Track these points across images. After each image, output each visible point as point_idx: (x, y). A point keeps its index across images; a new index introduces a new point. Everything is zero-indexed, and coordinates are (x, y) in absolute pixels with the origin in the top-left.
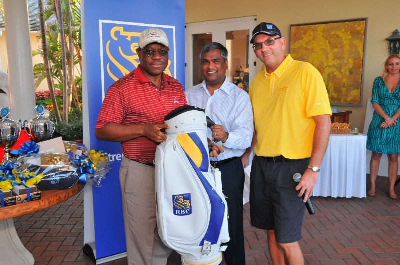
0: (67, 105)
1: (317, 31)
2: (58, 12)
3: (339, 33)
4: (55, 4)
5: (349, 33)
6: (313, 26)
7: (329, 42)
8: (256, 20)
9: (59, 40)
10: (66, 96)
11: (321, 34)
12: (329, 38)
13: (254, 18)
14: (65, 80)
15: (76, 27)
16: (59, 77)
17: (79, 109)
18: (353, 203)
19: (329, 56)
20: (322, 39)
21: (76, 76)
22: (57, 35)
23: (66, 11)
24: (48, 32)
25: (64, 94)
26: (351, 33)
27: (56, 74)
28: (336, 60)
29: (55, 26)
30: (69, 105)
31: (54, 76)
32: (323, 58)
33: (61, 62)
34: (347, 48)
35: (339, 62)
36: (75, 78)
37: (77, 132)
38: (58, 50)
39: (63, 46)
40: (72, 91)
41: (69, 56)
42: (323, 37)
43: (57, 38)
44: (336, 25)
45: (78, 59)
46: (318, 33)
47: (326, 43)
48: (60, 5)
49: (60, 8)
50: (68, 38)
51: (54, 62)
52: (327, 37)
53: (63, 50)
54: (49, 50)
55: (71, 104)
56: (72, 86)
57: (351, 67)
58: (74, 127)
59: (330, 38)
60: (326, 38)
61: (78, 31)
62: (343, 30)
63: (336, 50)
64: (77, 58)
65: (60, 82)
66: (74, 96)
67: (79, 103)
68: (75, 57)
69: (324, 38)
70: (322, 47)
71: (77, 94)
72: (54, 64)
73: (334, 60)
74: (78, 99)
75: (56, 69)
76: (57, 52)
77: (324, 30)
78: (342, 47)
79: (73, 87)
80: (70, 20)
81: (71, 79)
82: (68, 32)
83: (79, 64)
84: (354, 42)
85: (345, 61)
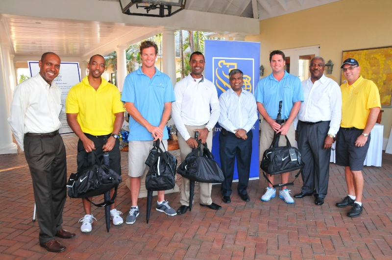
1: (361, 55)
2: (192, 45)
3: (376, 56)
4: (190, 40)
5: (384, 56)
6: (358, 51)
7: (369, 63)
8: (319, 48)
11: (364, 57)
13: (318, 46)
19: (369, 72)
20: (364, 60)
23: (196, 43)
24: (185, 58)
26: (385, 56)
28: (373, 75)
34: (382, 66)
35: (376, 76)
42: (365, 59)
44: (375, 50)
47: (367, 63)
48: (193, 41)
49: (193, 43)
57: (385, 79)
59: (370, 59)
60: (367, 60)
62: (380, 54)
63: (374, 68)
77: (366, 54)
78: (379, 66)
84: (387, 62)
85: (381, 76)
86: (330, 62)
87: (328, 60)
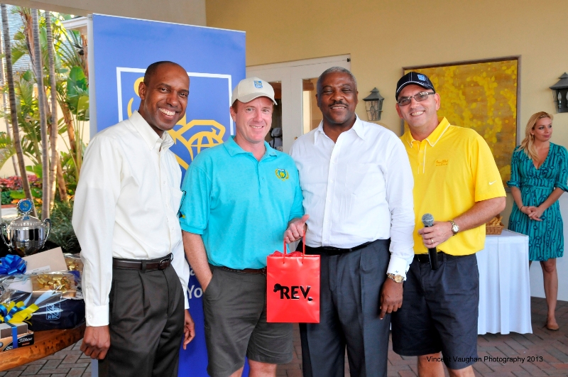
0: (48, 198)
1: (444, 76)
2: (33, 51)
3: (478, 79)
4: (27, 39)
5: (493, 79)
6: (437, 69)
7: (464, 94)
8: (348, 60)
9: (35, 94)
10: (46, 185)
11: (451, 81)
12: (462, 86)
13: (346, 57)
14: (45, 158)
15: (62, 74)
16: (35, 154)
17: (67, 205)
18: (512, 343)
19: (464, 114)
20: (452, 89)
21: (62, 152)
22: (31, 87)
23: (46, 49)
24: (17, 83)
25: (44, 181)
26: (496, 78)
27: (29, 150)
28: (475, 120)
29: (27, 72)
30: (51, 199)
31: (27, 153)
32: (454, 117)
33: (37, 129)
34: (491, 101)
35: (479, 123)
36: (60, 155)
37: (66, 242)
38: (33, 112)
39: (42, 105)
40: (55, 176)
41: (51, 120)
42: (453, 85)
43: (31, 92)
44: (473, 67)
45: (65, 124)
46: (446, 79)
47: (458, 95)
49: (36, 45)
50: (49, 92)
51: (26, 130)
52: (460, 86)
53: (42, 110)
54: (19, 111)
55: (53, 198)
56: (55, 167)
57: (499, 130)
58: (61, 234)
59: (465, 86)
60: (458, 87)
61: (65, 81)
62: (484, 74)
63: (474, 105)
64: (63, 124)
65: (35, 163)
66: (59, 184)
67: (66, 194)
68: (60, 122)
69: (456, 87)
70: (452, 101)
71: (63, 180)
72: (26, 134)
73: (471, 119)
74: (65, 188)
75: (29, 142)
76: (31, 114)
77: (455, 75)
78: (484, 100)
79: (58, 169)
80: (52, 63)
81: (54, 157)
82: (49, 82)
83: (66, 132)
84: (502, 92)
85: (490, 122)
86: (375, 92)
87: (371, 88)
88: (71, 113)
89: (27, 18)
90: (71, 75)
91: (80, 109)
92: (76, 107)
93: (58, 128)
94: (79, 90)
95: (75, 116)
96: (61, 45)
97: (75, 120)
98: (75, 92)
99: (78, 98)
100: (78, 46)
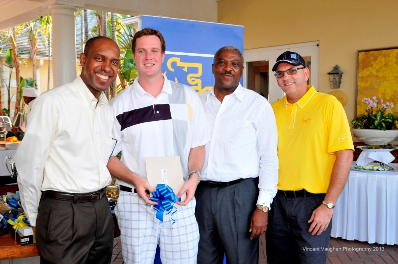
1: (389, 57)
4: (99, 31)
6: (384, 52)
8: (318, 45)
11: (394, 60)
13: (316, 43)
20: (395, 66)
42: (396, 63)
45: (121, 88)
46: (390, 59)
68: (118, 86)
70: (395, 75)
77: (397, 55)
86: (336, 68)
87: (334, 65)
88: (125, 81)
89: (99, 18)
90: (126, 55)
91: (131, 78)
92: (129, 77)
93: (117, 91)
94: (132, 65)
95: (128, 83)
96: (120, 35)
97: (128, 86)
98: (129, 67)
99: (130, 71)
100: (132, 36)
